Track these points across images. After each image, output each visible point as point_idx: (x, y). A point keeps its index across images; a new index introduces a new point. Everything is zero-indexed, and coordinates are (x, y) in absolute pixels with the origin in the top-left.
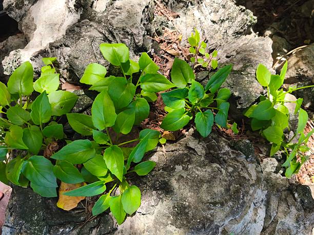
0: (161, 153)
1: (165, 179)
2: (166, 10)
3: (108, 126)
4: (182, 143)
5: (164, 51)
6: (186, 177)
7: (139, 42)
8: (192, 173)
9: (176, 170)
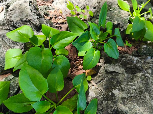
1: (113, 108)
2: (44, 2)
3: (44, 92)
4: (101, 72)
5: (56, 23)
6: (128, 96)
7: (36, 23)
8: (129, 91)
9: (115, 95)
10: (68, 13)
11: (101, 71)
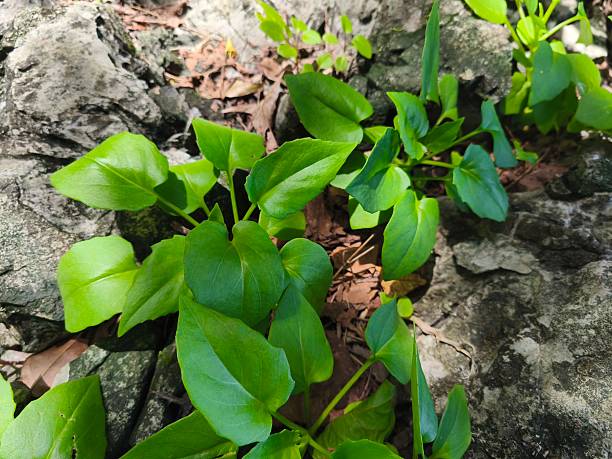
0: (428, 341)
1: (532, 409)
2: (147, 12)
4: (443, 276)
5: (220, 99)
6: (574, 356)
7: (148, 113)
8: (575, 336)
9: (528, 361)
10: (260, 53)
11: (439, 274)
